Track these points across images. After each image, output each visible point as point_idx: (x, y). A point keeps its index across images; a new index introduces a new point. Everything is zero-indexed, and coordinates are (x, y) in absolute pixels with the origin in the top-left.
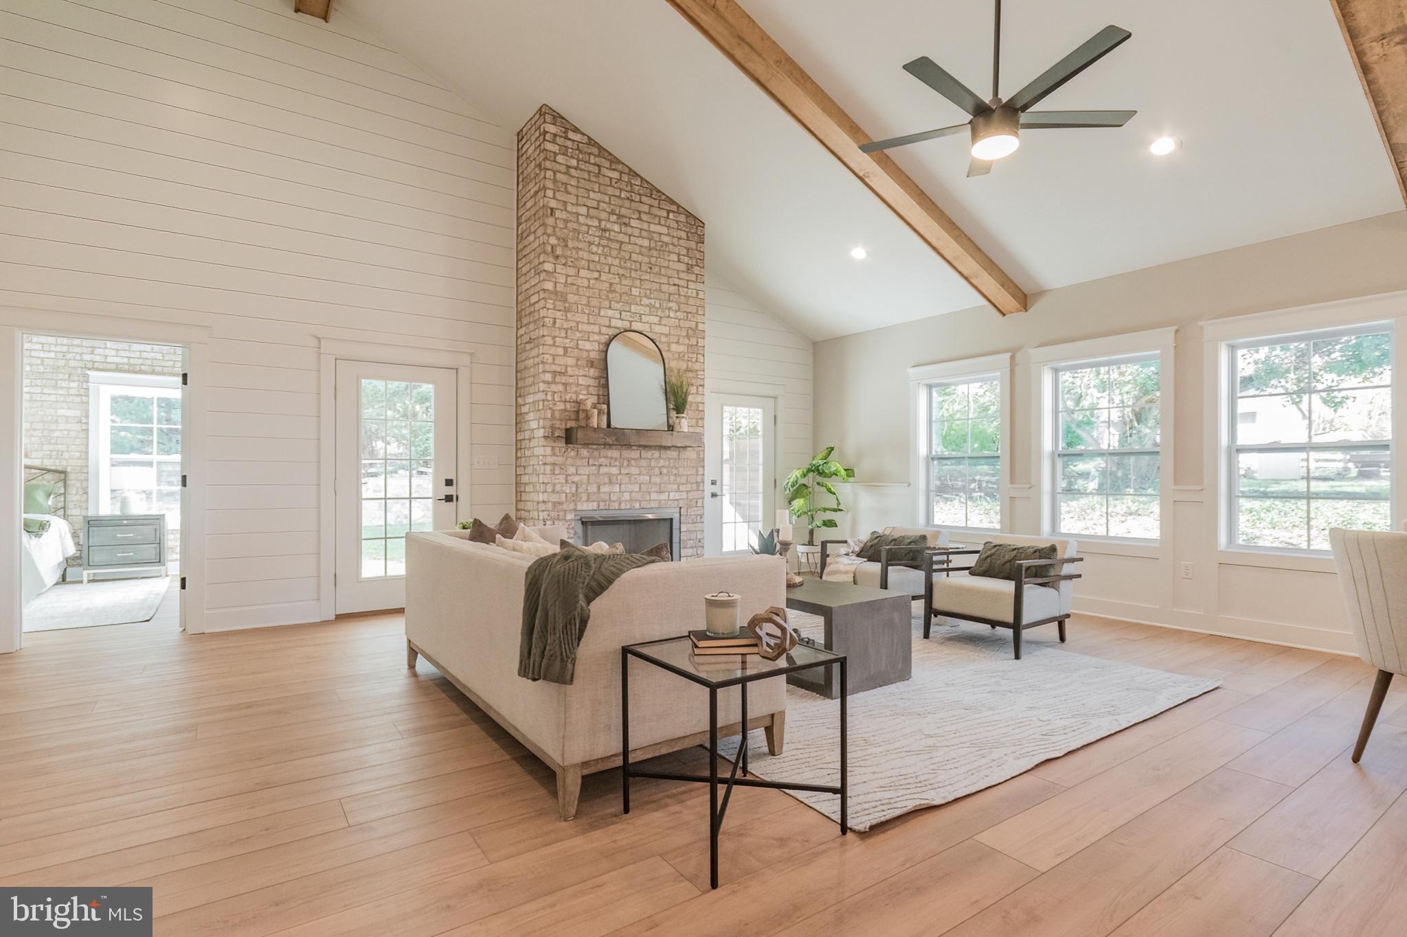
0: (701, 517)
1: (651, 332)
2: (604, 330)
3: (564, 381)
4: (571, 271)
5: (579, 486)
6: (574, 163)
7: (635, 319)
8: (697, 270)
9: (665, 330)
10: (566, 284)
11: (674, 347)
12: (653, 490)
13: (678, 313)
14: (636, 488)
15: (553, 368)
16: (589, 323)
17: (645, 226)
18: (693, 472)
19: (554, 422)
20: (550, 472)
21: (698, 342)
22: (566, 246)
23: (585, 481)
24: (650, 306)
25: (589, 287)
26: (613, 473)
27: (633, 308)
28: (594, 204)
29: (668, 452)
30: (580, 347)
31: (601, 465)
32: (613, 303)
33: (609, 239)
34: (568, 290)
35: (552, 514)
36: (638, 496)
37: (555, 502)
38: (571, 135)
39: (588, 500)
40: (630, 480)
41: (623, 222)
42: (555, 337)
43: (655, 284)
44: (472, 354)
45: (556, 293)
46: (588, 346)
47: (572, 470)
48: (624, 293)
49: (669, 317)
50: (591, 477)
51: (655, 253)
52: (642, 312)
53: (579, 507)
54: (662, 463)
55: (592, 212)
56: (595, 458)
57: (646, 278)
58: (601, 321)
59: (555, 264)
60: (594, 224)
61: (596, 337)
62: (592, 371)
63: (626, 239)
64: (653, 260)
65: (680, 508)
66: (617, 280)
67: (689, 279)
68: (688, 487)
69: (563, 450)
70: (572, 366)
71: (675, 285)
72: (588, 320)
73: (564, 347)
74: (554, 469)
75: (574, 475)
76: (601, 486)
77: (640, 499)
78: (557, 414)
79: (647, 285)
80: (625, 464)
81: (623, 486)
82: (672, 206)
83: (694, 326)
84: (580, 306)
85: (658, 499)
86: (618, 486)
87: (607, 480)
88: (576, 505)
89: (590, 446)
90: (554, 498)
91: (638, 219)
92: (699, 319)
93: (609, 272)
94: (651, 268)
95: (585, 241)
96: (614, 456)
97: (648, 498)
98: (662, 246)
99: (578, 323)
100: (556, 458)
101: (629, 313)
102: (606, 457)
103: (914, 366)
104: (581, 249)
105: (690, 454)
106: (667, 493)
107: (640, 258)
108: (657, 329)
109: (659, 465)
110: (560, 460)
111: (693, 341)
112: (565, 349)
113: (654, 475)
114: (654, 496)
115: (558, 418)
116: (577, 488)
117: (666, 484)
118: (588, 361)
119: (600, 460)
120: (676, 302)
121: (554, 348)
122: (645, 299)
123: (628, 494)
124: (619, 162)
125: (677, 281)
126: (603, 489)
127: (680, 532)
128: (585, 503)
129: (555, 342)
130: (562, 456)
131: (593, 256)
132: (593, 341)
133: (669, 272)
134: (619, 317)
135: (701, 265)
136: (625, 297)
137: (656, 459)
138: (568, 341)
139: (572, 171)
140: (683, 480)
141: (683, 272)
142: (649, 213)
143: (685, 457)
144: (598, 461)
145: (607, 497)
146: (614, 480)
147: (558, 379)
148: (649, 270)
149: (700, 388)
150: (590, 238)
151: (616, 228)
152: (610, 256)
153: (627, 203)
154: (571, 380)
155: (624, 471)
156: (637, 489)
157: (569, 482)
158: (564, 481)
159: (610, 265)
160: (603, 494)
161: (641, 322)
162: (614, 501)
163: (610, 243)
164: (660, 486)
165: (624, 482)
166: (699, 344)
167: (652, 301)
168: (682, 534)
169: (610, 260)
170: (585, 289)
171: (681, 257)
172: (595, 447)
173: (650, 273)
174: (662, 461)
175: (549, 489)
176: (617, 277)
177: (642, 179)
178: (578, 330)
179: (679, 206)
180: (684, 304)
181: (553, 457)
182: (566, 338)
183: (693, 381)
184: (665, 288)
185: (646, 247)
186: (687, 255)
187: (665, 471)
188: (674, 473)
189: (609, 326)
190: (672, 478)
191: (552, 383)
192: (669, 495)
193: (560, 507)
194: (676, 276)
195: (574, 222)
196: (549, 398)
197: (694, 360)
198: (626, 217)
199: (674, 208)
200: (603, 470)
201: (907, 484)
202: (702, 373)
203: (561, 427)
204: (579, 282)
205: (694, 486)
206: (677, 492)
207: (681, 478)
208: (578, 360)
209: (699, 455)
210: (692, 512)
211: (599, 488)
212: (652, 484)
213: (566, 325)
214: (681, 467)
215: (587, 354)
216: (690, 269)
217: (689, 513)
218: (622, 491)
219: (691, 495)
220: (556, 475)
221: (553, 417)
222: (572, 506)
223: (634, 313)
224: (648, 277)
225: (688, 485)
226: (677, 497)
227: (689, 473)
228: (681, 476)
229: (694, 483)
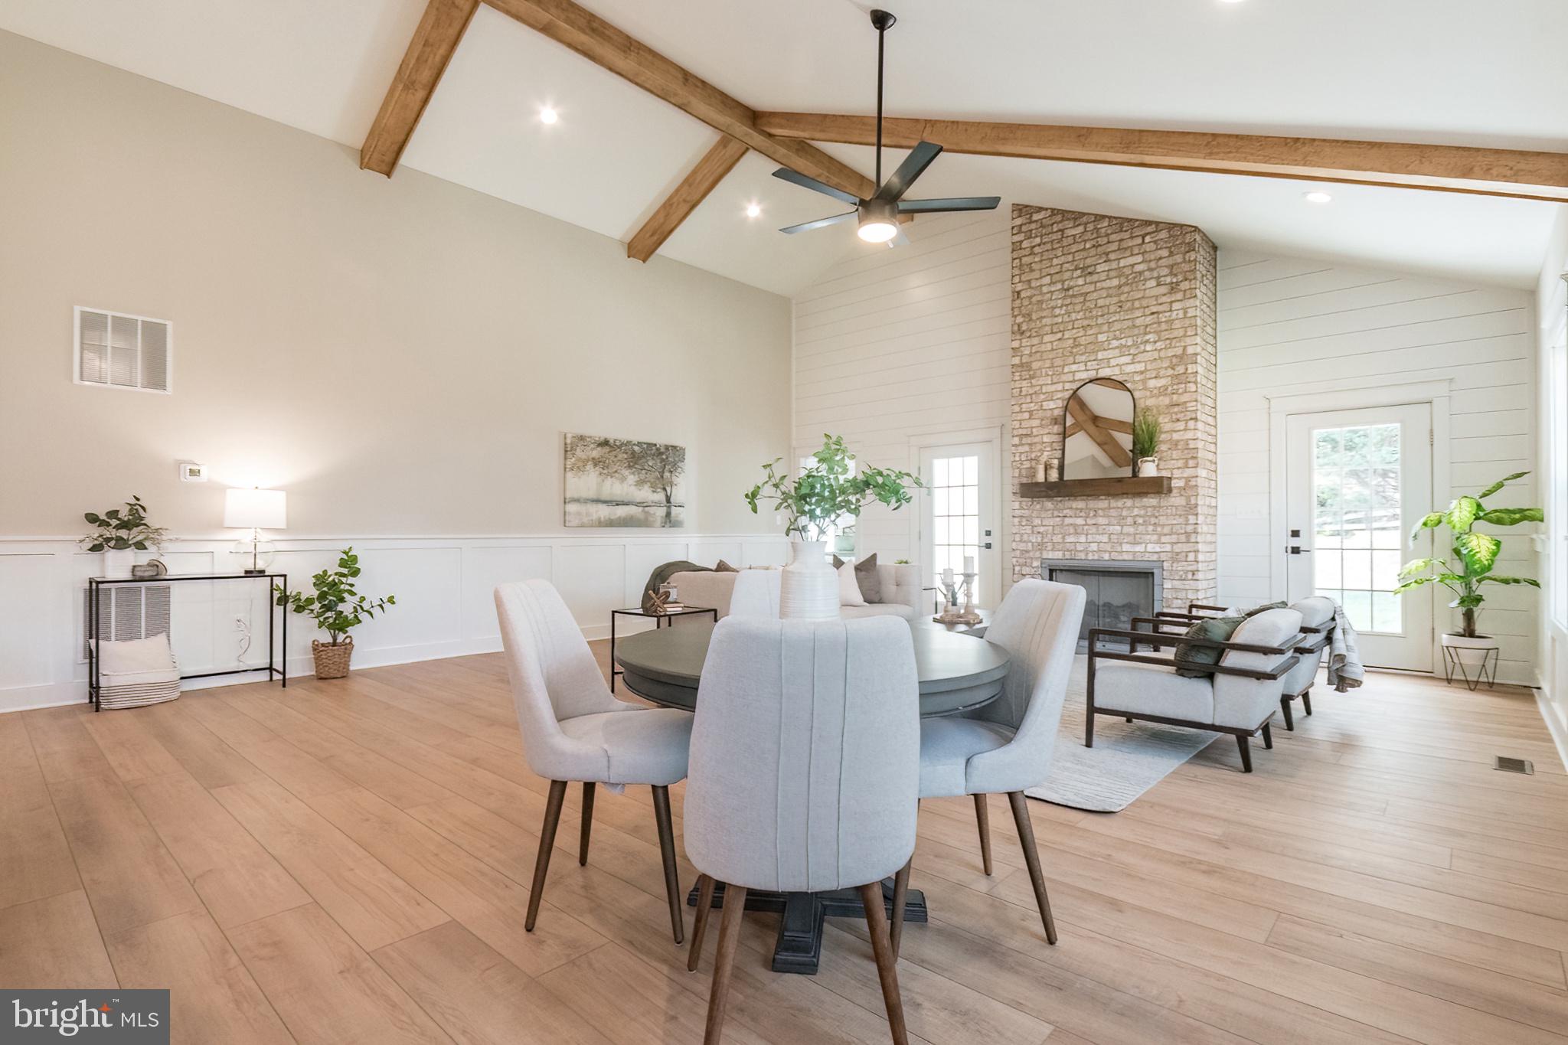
0: (1193, 574)
1: (1120, 374)
2: (1067, 386)
3: (1030, 442)
4: (1035, 341)
5: (1045, 536)
6: (1038, 240)
7: (1102, 365)
8: (1185, 285)
9: (1140, 367)
10: (1030, 355)
11: (1152, 383)
12: (1125, 541)
13: (1158, 344)
14: (1105, 538)
15: (1021, 432)
16: (1053, 383)
17: (1114, 265)
18: (1181, 520)
19: (1021, 480)
20: (1018, 524)
21: (1187, 369)
22: (1031, 320)
23: (1050, 531)
24: (1120, 347)
25: (1053, 350)
26: (1079, 523)
27: (1100, 356)
28: (1057, 269)
29: (1145, 500)
30: (1044, 408)
31: (1065, 516)
32: (1077, 357)
33: (1073, 296)
34: (1032, 359)
35: (1020, 560)
36: (1108, 547)
37: (1023, 550)
38: (1035, 217)
39: (1054, 549)
40: (1097, 531)
41: (1087, 271)
42: (1022, 404)
43: (1126, 322)
45: (1021, 365)
46: (1052, 405)
47: (1037, 521)
48: (1089, 343)
49: (1145, 351)
50: (1056, 528)
51: (1126, 289)
52: (1111, 356)
53: (1045, 555)
54: (1136, 512)
55: (1056, 277)
56: (1058, 510)
57: (1114, 319)
58: (1065, 377)
59: (1020, 340)
60: (1058, 288)
61: (1059, 395)
62: (1056, 427)
63: (1092, 288)
64: (1123, 298)
65: (1163, 561)
66: (1082, 333)
67: (1173, 299)
68: (1174, 538)
69: (1030, 503)
70: (1038, 427)
71: (1153, 313)
72: (1052, 380)
73: (1029, 412)
74: (1022, 521)
75: (1039, 526)
76: (1066, 537)
77: (1110, 550)
78: (1024, 472)
79: (1117, 326)
80: (1091, 515)
81: (1089, 536)
82: (1150, 227)
83: (1180, 352)
84: (1044, 370)
85: (1132, 550)
86: (1084, 536)
87: (1072, 531)
88: (1041, 553)
89: (1055, 499)
90: (1022, 546)
91: (1105, 262)
92: (1188, 341)
93: (1073, 328)
94: (1121, 307)
95: (1048, 308)
96: (1079, 507)
97: (1119, 549)
98: (1135, 278)
99: (1041, 386)
100: (1023, 511)
101: (1096, 362)
102: (1071, 508)
104: (1044, 317)
105: (1176, 500)
106: (1144, 545)
107: (1107, 301)
108: (1129, 369)
109: (1132, 514)
110: (1026, 513)
111: (1180, 369)
112: (1031, 412)
113: (1127, 525)
114: (1126, 547)
115: (1026, 475)
116: (1043, 537)
117: (1143, 534)
118: (1052, 419)
119: (1065, 511)
120: (1154, 332)
121: (1021, 414)
122: (1114, 342)
123: (1096, 544)
124: (1084, 214)
125: (1154, 309)
126: (1069, 539)
128: (1050, 552)
129: (1023, 408)
130: (1029, 509)
131: (1056, 319)
132: (1057, 399)
133: (1145, 303)
134: (1084, 369)
136: (1090, 347)
137: (1129, 508)
138: (1032, 405)
139: (1037, 250)
140: (1167, 530)
141: (1164, 295)
142: (1119, 249)
143: (1169, 504)
144: (1063, 513)
145: (1073, 548)
146: (1080, 530)
147: (1025, 441)
148: (1119, 310)
149: (1191, 424)
150: (1053, 304)
151: (1081, 281)
152: (1075, 312)
153: (1093, 252)
154: (1036, 440)
155: (1090, 521)
156: (1106, 540)
157: (1036, 532)
158: (1031, 531)
159: (1074, 321)
160: (1068, 544)
161: (1109, 367)
162: (1081, 551)
163: (1073, 299)
164: (1134, 536)
165: (1090, 532)
166: (1189, 371)
167: (1123, 342)
168: (1164, 590)
169: (1074, 316)
170: (1049, 353)
171: (1162, 279)
172: (1059, 499)
173: (1120, 312)
174: (1136, 509)
175: (1019, 538)
176: (1081, 329)
177: (1110, 218)
178: (1042, 392)
179: (1157, 223)
180: (1166, 330)
181: (1020, 511)
182: (1031, 402)
183: (1180, 416)
184: (1138, 322)
185: (1115, 287)
186: (1171, 274)
187: (1140, 521)
188: (1153, 522)
189: (1074, 381)
190: (1151, 528)
191: (1019, 445)
192: (1146, 546)
193: (1027, 555)
194: (1155, 303)
195: (1038, 295)
196: (1017, 459)
197: (1180, 391)
198: (1089, 266)
199: (1150, 229)
200: (1068, 521)
202: (1192, 404)
204: (1043, 348)
205: (1183, 538)
206: (1157, 543)
207: (1163, 529)
208: (1042, 420)
209: (1188, 498)
210: (1179, 567)
211: (1063, 538)
212: (1124, 534)
213: (1031, 392)
214: (1162, 515)
215: (1050, 412)
216: (1173, 288)
217: (1174, 569)
218: (1088, 541)
219: (1178, 548)
220: (1023, 526)
221: (1020, 475)
222: (1038, 554)
223: (1101, 360)
224: (1117, 317)
225: (1173, 536)
226: (1158, 549)
227: (1175, 522)
228: (1163, 526)
229: (1182, 534)
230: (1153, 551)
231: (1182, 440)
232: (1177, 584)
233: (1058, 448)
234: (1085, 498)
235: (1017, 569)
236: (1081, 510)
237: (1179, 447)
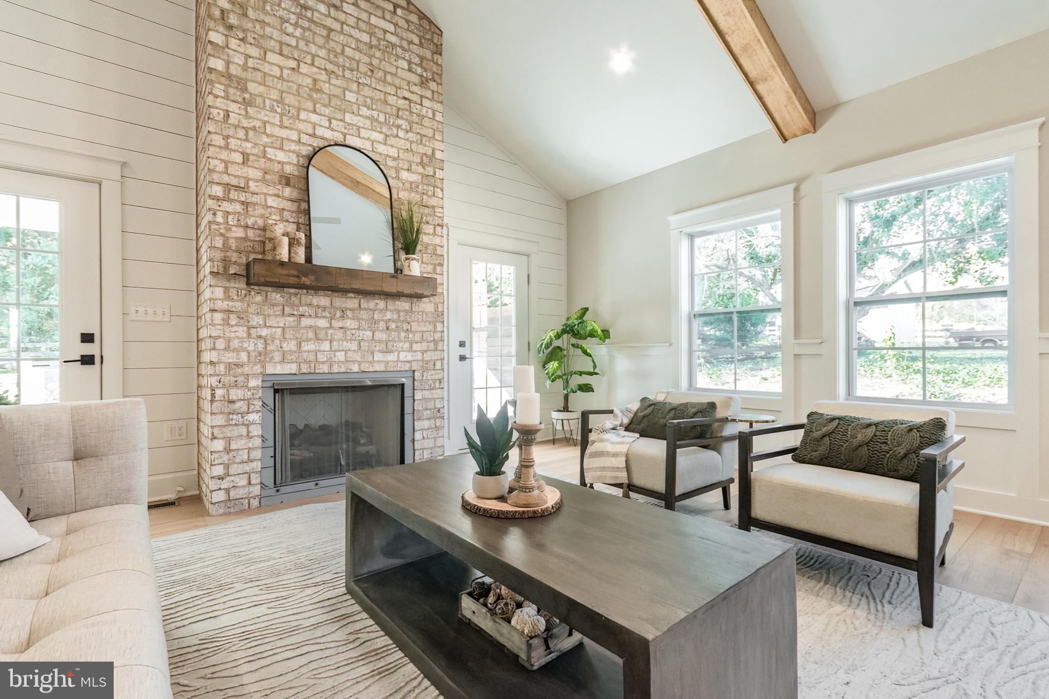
0: (440, 382)
1: (373, 151)
2: (305, 138)
3: (243, 199)
4: (254, 52)
5: (269, 342)
7: (351, 132)
8: (433, 85)
9: (393, 152)
10: (245, 67)
11: (404, 175)
12: (377, 348)
13: (410, 135)
14: (354, 346)
15: (226, 179)
16: (282, 126)
17: (364, 16)
18: (431, 327)
19: (228, 254)
20: (220, 322)
21: (435, 173)
22: (246, 15)
23: (278, 336)
24: (372, 119)
25: (281, 78)
26: (321, 326)
27: (348, 118)
30: (268, 156)
31: (302, 316)
32: (317, 106)
33: (311, 21)
34: (249, 75)
36: (357, 357)
37: (230, 364)
39: (283, 361)
40: (345, 336)
42: (228, 137)
43: (378, 93)
44: (124, 165)
45: (229, 76)
46: (281, 156)
47: (256, 320)
48: (334, 96)
49: (397, 136)
50: (287, 330)
51: (378, 54)
52: (360, 124)
53: (270, 370)
54: (389, 315)
56: (292, 306)
57: (365, 82)
58: (301, 126)
59: (227, 36)
61: (293, 147)
62: (285, 190)
63: (336, 26)
64: (375, 62)
65: (414, 371)
66: (324, 77)
67: (423, 94)
68: (424, 346)
69: (243, 292)
70: (257, 181)
71: (405, 98)
72: (281, 121)
73: (243, 153)
74: (229, 318)
75: (260, 327)
76: (303, 344)
77: (360, 360)
78: (233, 244)
79: (367, 91)
80: (338, 315)
81: (335, 343)
83: (429, 152)
84: (267, 101)
85: (384, 360)
86: (328, 343)
87: (311, 335)
88: (264, 367)
89: (285, 289)
90: (230, 357)
92: (436, 145)
93: (313, 64)
94: (372, 71)
95: (275, 16)
96: (321, 304)
97: (370, 359)
98: (386, 47)
99: (265, 123)
100: (231, 303)
101: (341, 124)
102: (310, 305)
103: (676, 213)
104: (268, 24)
105: (426, 305)
106: (396, 354)
107: (357, 55)
108: (382, 149)
109: (384, 318)
110: (238, 305)
111: (429, 171)
112: (245, 155)
113: (378, 330)
114: (378, 356)
115: (233, 248)
116: (266, 344)
117: (395, 342)
118: (281, 176)
119: (301, 309)
120: (407, 120)
121: (228, 151)
122: (365, 109)
123: (344, 353)
125: (407, 95)
126: (306, 347)
127: (414, 400)
128: (278, 365)
129: (228, 144)
130: (242, 300)
131: (288, 37)
132: (290, 151)
133: (397, 82)
134: (327, 125)
135: (439, 81)
136: (335, 102)
137: (382, 310)
138: (249, 145)
140: (418, 337)
141: (415, 85)
143: (420, 310)
144: (298, 310)
145: (312, 358)
146: (322, 335)
147: (233, 195)
148: (369, 73)
149: (438, 229)
150: (282, 13)
152: (314, 44)
154: (254, 199)
155: (336, 324)
156: (355, 348)
157: (252, 336)
158: (245, 335)
159: (313, 56)
160: (306, 354)
161: (359, 137)
162: (323, 363)
163: (313, 26)
164: (387, 343)
165: (336, 338)
166: (437, 176)
167: (375, 114)
168: (416, 402)
169: (313, 49)
170: (275, 80)
171: (414, 66)
172: (293, 291)
173: (371, 77)
174: (389, 313)
175: (221, 344)
176: (323, 72)
178: (265, 133)
180: (417, 124)
181: (226, 303)
182: (247, 140)
183: (430, 219)
184: (391, 99)
185: (365, 44)
186: (421, 65)
187: (393, 326)
188: (405, 329)
189: (314, 135)
190: (403, 334)
191: (224, 200)
192: (398, 355)
193: (240, 370)
194: (407, 87)
196: (220, 218)
197: (430, 193)
200: (305, 322)
201: (668, 344)
202: (440, 210)
203: (240, 261)
204: (266, 68)
205: (432, 346)
206: (409, 351)
207: (414, 336)
208: (266, 173)
209: (437, 307)
210: (428, 376)
211: (299, 345)
212: (376, 341)
213: (245, 123)
214: (414, 321)
215: (280, 167)
216: (424, 83)
217: (424, 378)
218: (333, 348)
219: (427, 356)
220: (232, 326)
221: (226, 247)
222: (258, 369)
223: (349, 124)
224: (368, 81)
225: (423, 344)
226: (409, 358)
227: (425, 329)
228: (414, 333)
229: (431, 342)
230: (405, 360)
231: (432, 244)
232: (427, 394)
233: (292, 220)
234: (330, 293)
235: (219, 393)
236: (324, 309)
237: (429, 252)
